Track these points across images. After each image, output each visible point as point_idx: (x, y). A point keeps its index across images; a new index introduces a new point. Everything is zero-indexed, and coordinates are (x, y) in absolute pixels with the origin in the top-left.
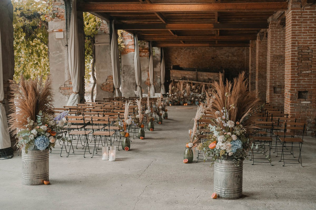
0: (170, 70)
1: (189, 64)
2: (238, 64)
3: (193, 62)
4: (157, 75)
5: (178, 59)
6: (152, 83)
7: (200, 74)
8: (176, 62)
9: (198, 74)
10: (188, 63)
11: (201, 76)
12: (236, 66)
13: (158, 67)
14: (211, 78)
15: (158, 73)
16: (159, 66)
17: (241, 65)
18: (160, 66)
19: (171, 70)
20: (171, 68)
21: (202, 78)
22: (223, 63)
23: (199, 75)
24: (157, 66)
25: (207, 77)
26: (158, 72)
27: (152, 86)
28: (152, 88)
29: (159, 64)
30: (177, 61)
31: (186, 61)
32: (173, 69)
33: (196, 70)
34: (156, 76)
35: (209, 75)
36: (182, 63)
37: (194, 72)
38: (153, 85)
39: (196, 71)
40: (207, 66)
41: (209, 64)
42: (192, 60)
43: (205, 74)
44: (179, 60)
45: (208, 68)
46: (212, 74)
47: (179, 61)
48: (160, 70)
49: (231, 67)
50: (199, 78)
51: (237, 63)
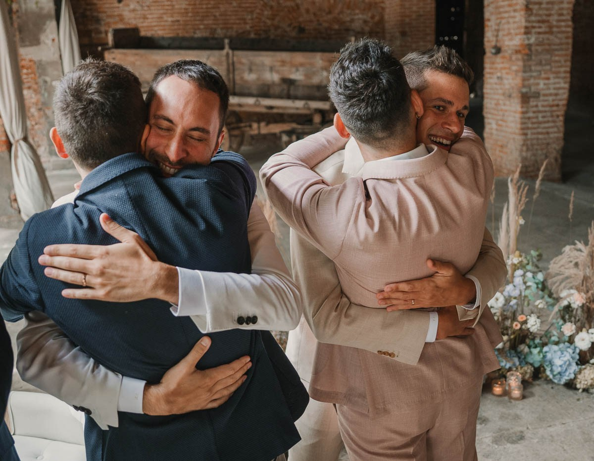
0: (104, 50)
1: (172, 21)
2: (360, 16)
3: (190, 14)
4: (48, 79)
5: (128, 5)
6: (19, 135)
7: (244, 61)
8: (121, 18)
9: (233, 63)
10: (170, 19)
11: (251, 70)
12: (352, 21)
13: (49, 42)
14: (293, 76)
15: (50, 70)
16: (51, 37)
17: (373, 17)
18: (55, 36)
19: (109, 49)
20: (107, 44)
21: (251, 77)
22: (308, 11)
23: (241, 63)
24: (43, 37)
25: (277, 72)
26: (52, 64)
27: (20, 153)
28: (19, 161)
29: (48, 31)
30: (127, 14)
31: (161, 12)
32: (118, 45)
33: (227, 47)
34: (45, 82)
35: (283, 63)
36: (145, 18)
37: (216, 53)
38: (22, 143)
39: (227, 49)
40: (248, 27)
41: (252, 19)
42: (184, 6)
43: (266, 58)
44: (132, 7)
45: (252, 36)
46: (299, 57)
47: (134, 10)
48: (57, 56)
49: (336, 27)
50: (242, 78)
51: (357, 11)
